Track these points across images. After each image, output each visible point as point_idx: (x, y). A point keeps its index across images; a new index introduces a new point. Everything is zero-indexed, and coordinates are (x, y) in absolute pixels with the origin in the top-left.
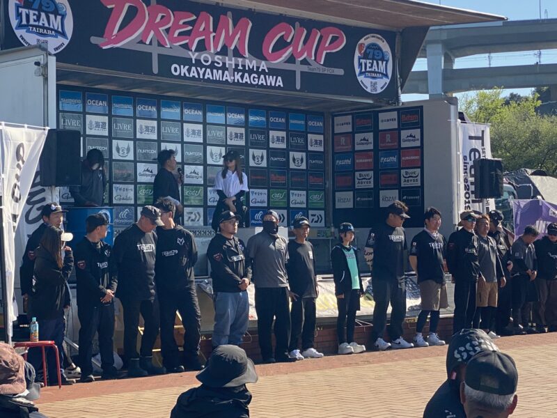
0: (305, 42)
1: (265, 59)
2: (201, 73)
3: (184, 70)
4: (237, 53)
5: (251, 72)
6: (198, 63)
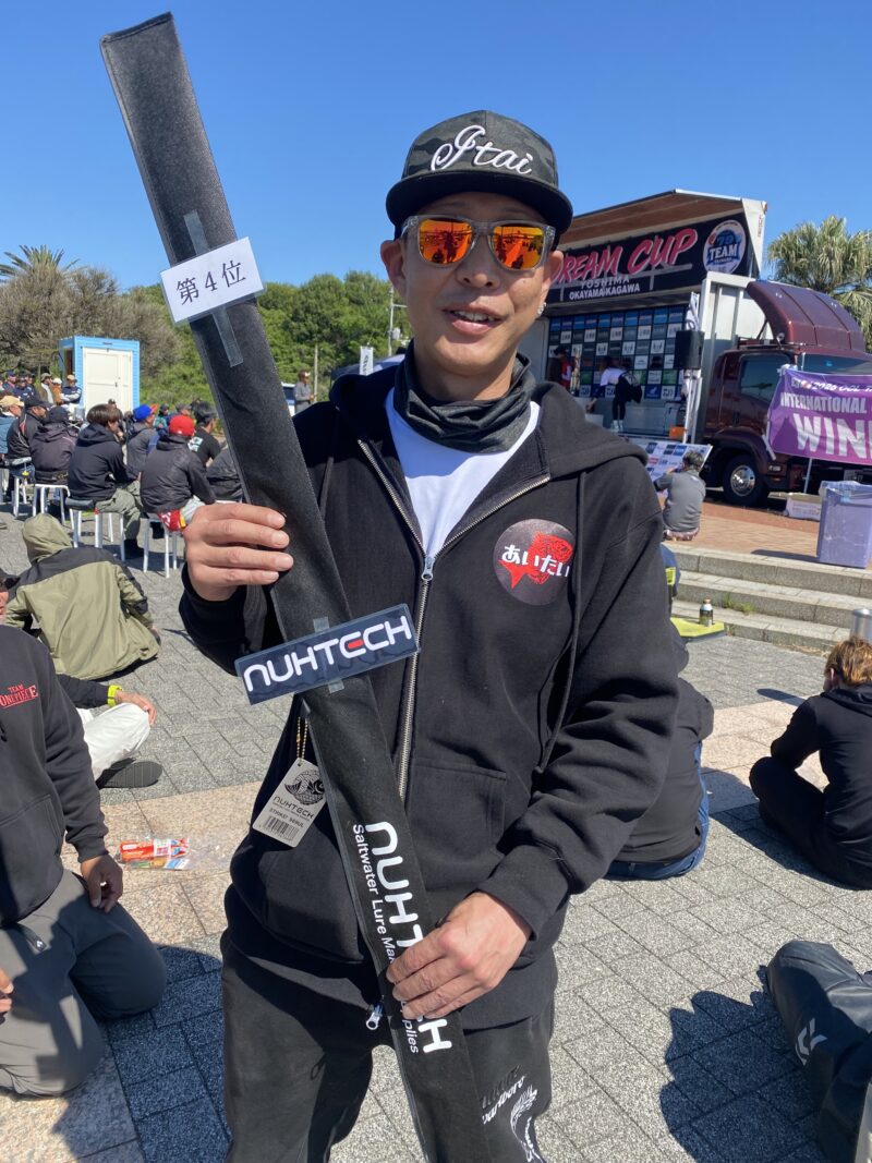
0: (661, 251)
1: (628, 272)
2: (586, 293)
3: (577, 294)
4: (610, 274)
5: (617, 285)
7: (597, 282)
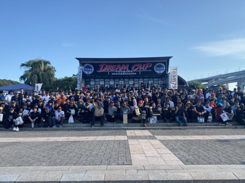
0: (141, 66)
1: (132, 70)
2: (118, 74)
3: (114, 74)
4: (125, 70)
5: (128, 73)
6: (117, 72)
7: (122, 71)
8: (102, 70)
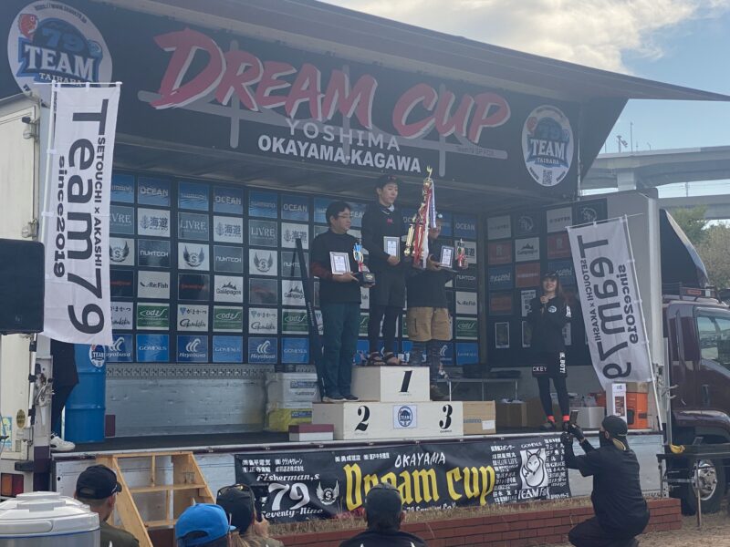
0: (453, 112)
2: (303, 149)
3: (277, 145)
4: (356, 124)
5: (375, 150)
6: (299, 136)
8: (182, 95)
